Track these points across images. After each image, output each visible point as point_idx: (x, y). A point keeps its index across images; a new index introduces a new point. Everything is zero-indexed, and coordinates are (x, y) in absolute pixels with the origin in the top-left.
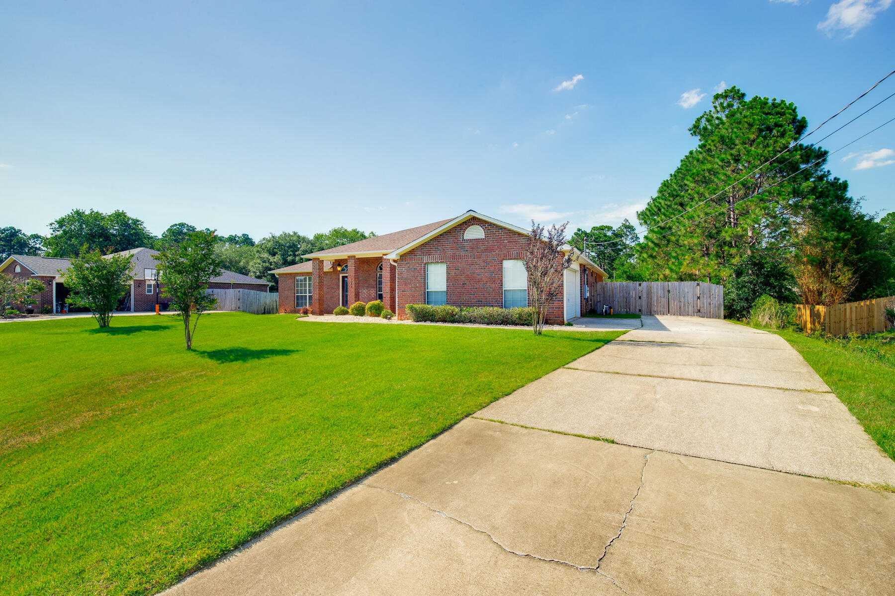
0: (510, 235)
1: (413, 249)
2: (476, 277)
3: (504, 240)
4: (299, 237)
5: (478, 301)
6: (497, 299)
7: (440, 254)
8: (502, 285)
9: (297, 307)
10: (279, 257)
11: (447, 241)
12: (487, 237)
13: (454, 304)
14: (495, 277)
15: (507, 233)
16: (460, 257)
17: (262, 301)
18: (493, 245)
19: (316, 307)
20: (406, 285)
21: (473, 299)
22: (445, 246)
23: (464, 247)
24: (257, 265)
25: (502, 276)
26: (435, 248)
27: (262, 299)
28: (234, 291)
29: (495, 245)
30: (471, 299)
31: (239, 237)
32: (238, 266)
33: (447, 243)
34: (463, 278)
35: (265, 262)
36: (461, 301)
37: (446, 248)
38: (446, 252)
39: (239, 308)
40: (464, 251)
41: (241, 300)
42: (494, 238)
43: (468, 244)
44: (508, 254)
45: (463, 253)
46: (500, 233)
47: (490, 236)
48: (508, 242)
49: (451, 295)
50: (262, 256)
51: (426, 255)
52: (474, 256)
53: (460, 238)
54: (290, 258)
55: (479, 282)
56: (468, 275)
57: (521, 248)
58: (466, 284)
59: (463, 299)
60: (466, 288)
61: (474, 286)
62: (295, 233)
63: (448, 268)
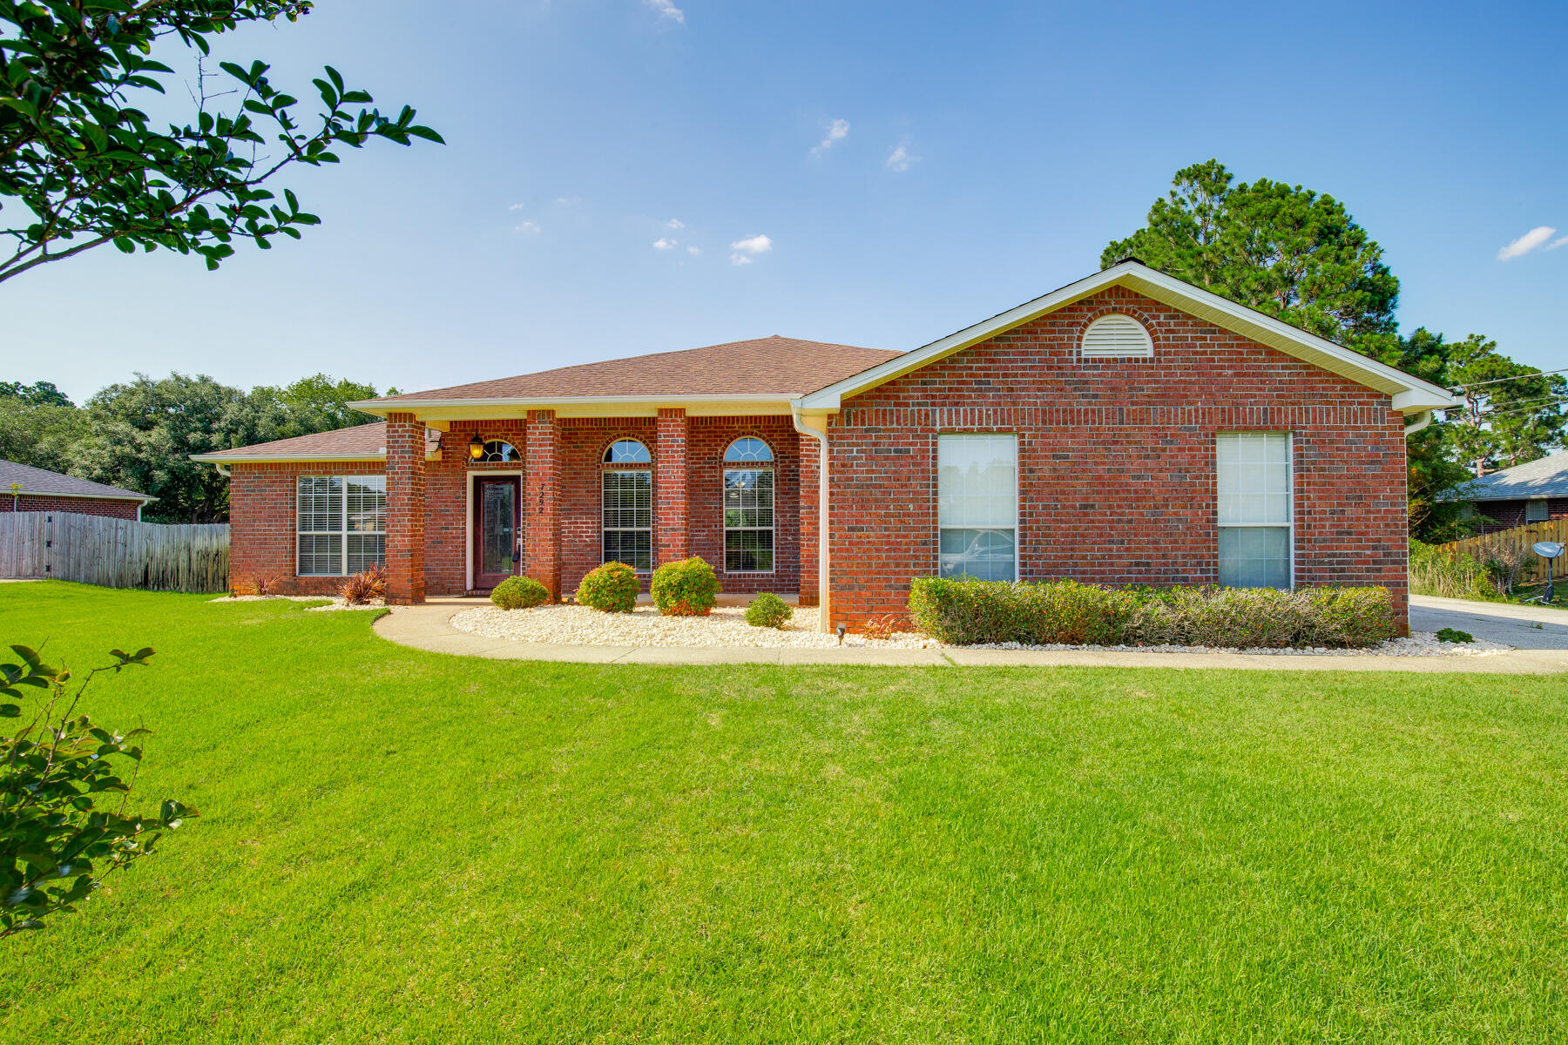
0: (1241, 353)
1: (893, 383)
2: (1128, 484)
3: (1222, 368)
4: (217, 388)
5: (1137, 564)
6: (1202, 557)
7: (999, 404)
8: (1215, 513)
9: (301, 572)
10: (164, 432)
11: (1022, 361)
12: (1166, 353)
13: (1048, 573)
14: (1192, 484)
15: (1232, 346)
16: (1071, 416)
17: (136, 550)
18: (1185, 382)
19: (402, 577)
20: (863, 507)
21: (1120, 557)
22: (1016, 375)
23: (1086, 382)
24: (93, 451)
25: (1215, 484)
26: (979, 383)
27: (136, 543)
28: (32, 520)
29: (1190, 382)
30: (1110, 557)
31: (26, 389)
32: (32, 450)
33: (1024, 368)
34: (1081, 485)
35: (119, 442)
36: (1076, 565)
37: (1019, 383)
38: (1019, 397)
39: (48, 568)
40: (1084, 396)
41: (55, 547)
42: (1188, 360)
43: (1100, 375)
44: (1238, 414)
45: (1080, 405)
46: (1208, 346)
47: (1176, 353)
48: (1236, 375)
49: (1038, 543)
50: (111, 428)
51: (944, 404)
52: (1121, 414)
53: (1070, 353)
54: (194, 438)
55: (1138, 499)
56: (1100, 477)
57: (1278, 396)
58: (1093, 506)
59: (1084, 557)
60: (1093, 521)
61: (1122, 514)
62: (204, 380)
63: (1025, 453)
